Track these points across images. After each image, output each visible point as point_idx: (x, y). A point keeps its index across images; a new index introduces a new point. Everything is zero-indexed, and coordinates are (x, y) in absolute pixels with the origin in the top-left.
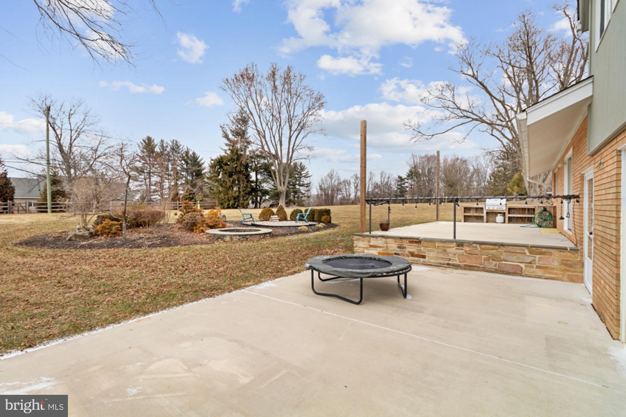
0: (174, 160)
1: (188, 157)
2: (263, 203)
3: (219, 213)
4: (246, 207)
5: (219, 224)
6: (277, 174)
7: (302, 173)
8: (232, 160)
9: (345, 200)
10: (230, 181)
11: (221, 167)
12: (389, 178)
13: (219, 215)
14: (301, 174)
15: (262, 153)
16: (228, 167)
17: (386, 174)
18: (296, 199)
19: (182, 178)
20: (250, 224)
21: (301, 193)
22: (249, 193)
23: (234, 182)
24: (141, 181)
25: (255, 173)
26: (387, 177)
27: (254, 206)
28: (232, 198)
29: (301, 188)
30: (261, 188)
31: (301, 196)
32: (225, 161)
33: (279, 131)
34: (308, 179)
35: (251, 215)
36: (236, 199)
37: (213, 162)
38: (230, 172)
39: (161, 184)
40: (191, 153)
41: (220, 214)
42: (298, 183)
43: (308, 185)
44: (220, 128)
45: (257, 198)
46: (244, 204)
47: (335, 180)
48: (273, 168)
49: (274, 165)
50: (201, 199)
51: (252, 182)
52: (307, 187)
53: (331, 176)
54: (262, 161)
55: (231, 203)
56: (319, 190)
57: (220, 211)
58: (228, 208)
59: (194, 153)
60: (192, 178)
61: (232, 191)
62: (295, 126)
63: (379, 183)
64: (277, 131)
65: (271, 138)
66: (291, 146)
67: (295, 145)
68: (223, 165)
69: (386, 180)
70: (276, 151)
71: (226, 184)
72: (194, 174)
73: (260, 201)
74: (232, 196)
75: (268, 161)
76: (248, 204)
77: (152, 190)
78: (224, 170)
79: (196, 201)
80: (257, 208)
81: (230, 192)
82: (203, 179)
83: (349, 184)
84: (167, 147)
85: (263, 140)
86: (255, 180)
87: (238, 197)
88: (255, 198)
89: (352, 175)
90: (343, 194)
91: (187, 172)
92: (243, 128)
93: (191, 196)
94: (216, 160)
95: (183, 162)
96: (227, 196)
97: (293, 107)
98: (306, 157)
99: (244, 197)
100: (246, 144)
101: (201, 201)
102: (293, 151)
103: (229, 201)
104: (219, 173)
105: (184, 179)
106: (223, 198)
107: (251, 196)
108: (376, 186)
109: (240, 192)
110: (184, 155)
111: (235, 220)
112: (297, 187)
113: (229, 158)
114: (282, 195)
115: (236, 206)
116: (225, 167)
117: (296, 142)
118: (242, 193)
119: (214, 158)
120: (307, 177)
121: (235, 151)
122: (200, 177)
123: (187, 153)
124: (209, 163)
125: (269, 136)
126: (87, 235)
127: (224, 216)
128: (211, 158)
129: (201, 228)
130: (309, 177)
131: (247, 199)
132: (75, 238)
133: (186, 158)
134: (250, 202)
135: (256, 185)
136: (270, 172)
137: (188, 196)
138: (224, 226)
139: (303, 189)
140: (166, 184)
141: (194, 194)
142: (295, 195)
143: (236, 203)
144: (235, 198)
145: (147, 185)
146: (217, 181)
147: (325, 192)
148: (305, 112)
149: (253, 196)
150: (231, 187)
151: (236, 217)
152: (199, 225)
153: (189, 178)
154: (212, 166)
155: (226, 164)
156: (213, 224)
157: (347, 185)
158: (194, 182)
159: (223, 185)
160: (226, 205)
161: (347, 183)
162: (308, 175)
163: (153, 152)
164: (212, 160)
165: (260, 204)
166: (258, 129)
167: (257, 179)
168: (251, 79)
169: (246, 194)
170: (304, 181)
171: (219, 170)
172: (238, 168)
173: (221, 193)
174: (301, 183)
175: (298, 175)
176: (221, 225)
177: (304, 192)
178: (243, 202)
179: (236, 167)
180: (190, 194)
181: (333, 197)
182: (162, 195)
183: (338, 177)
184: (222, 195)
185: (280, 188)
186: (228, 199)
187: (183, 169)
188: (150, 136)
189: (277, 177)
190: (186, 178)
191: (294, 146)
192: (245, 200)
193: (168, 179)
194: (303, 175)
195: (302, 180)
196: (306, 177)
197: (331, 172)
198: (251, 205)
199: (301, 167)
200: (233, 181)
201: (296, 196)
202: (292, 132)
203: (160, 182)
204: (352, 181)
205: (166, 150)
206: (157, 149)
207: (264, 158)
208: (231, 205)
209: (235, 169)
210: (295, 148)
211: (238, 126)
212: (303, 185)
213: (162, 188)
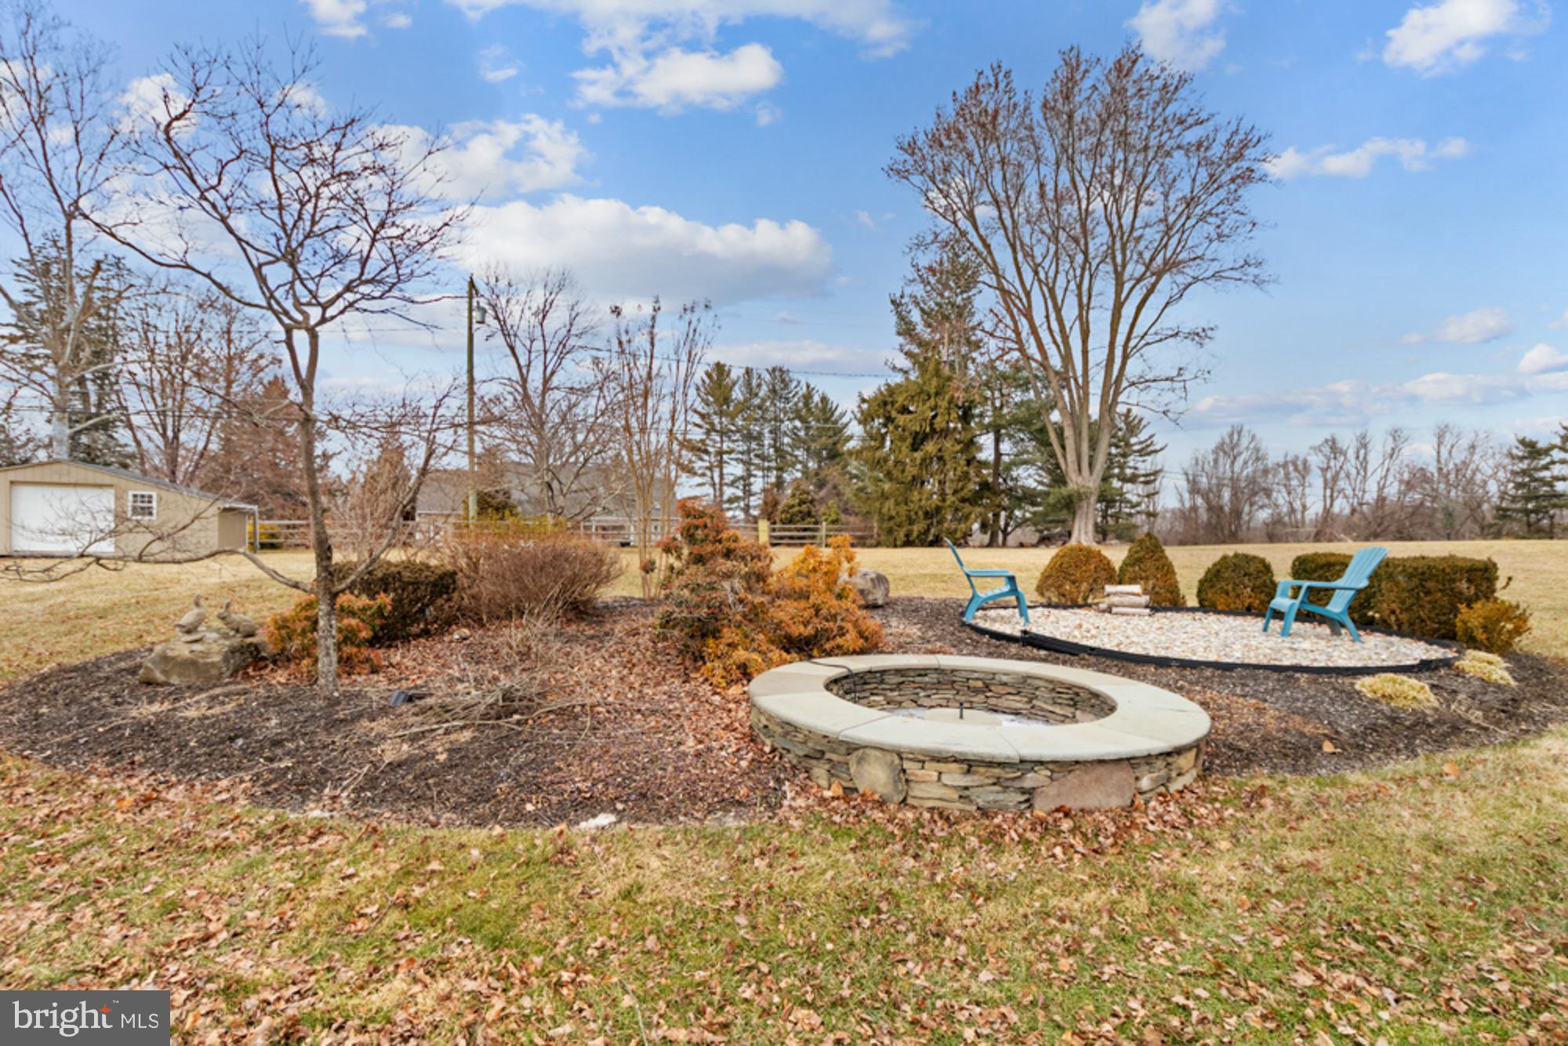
0: (776, 419)
1: (809, 410)
2: (1019, 531)
3: (846, 565)
4: (962, 541)
5: (842, 632)
6: (1068, 433)
7: (1133, 440)
8: (921, 394)
9: (1284, 525)
10: (913, 460)
11: (889, 420)
12: (1473, 447)
13: (844, 577)
14: (1128, 445)
15: (1018, 369)
16: (909, 417)
17: (1459, 436)
18: (1111, 521)
19: (793, 465)
20: (1018, 634)
21: (1128, 502)
22: (974, 500)
23: (925, 463)
24: (703, 475)
25: (991, 436)
26: (1465, 443)
27: (986, 538)
28: (920, 513)
29: (1128, 487)
30: (1011, 484)
31: (1127, 510)
32: (900, 400)
33: (1079, 287)
34: (1149, 459)
35: (1011, 579)
36: (932, 517)
37: (865, 406)
38: (917, 433)
39: (745, 480)
40: (816, 398)
41: (852, 573)
42: (1116, 471)
43: (1150, 478)
44: (892, 307)
45: (997, 516)
46: (955, 531)
47: (1246, 463)
48: (1055, 416)
49: (1060, 405)
50: (833, 517)
51: (984, 464)
52: (1147, 483)
53: (1228, 449)
54: (1017, 396)
55: (916, 529)
56: (1186, 496)
57: (850, 559)
58: (908, 543)
59: (824, 399)
60: (820, 467)
61: (920, 493)
62: (1134, 269)
63: (1432, 468)
64: (1073, 286)
65: (1047, 317)
66: (1120, 339)
67: (1134, 334)
68: (894, 414)
69: (1459, 456)
70: (1067, 358)
71: (903, 471)
72: (824, 453)
73: (1007, 525)
74: (921, 507)
75: (1038, 394)
76: (968, 534)
77: (725, 497)
78: (897, 427)
79: (816, 523)
80: (998, 546)
81: (915, 496)
82: (845, 466)
83: (1304, 470)
84: (759, 386)
85: (1024, 324)
86: (991, 458)
87: (938, 509)
88: (990, 515)
89: (1319, 441)
90: (1277, 506)
91: (808, 450)
92: (959, 300)
93: (804, 508)
94: (876, 398)
95: (798, 423)
96: (903, 509)
97: (1132, 204)
98: (1174, 373)
99: (957, 510)
100: (964, 350)
101: (834, 522)
102: (1126, 357)
103: (911, 522)
104: (883, 437)
105: (799, 466)
106: (893, 513)
107: (978, 510)
108: (1418, 478)
109: (943, 496)
110: (801, 405)
111: (928, 596)
112: (1116, 483)
113: (913, 390)
114: (1084, 504)
115: (931, 538)
116: (901, 419)
117: (1138, 323)
118: (950, 499)
119: (868, 393)
120: (1149, 454)
121: (931, 367)
122: (837, 460)
123: (808, 397)
124: (856, 410)
125: (1044, 313)
126: (217, 659)
127: (880, 580)
128: (860, 395)
129: (741, 655)
130: (1156, 451)
131: (967, 517)
132: (164, 672)
133: (804, 412)
134: (976, 526)
135: (997, 474)
136: (1043, 430)
137: (796, 509)
138: (870, 645)
139: (1133, 492)
140: (757, 484)
141: (812, 502)
142: (1107, 507)
143: (933, 531)
144: (928, 515)
145: (714, 485)
146: (878, 463)
147: (1207, 501)
148: (1172, 218)
149: (985, 507)
150: (918, 481)
151: (934, 577)
152: (729, 635)
153: (811, 464)
154: (865, 419)
155: (905, 410)
156: (809, 631)
157: (1293, 474)
158: (823, 474)
159: (895, 473)
160: (901, 535)
161: (1296, 469)
162: (1152, 448)
163: (727, 400)
164: (864, 401)
165: (1005, 533)
166: (1006, 286)
167: (998, 455)
168: (988, 127)
169: (963, 500)
170: (1139, 465)
171: (883, 431)
172: (939, 419)
173: (887, 498)
174: (1128, 472)
175: (1117, 447)
176: (850, 639)
177: (1135, 499)
178: (953, 527)
179: (934, 417)
180: (802, 502)
181: (1237, 513)
182: (747, 509)
183: (1257, 450)
184: (891, 503)
185: (1080, 480)
186: (909, 518)
187: (798, 442)
188: (722, 362)
189: (1070, 443)
190: (805, 466)
191: (1128, 339)
192: (960, 521)
193: (763, 469)
194: (1136, 448)
195: (1131, 464)
196: (1145, 451)
197: (1231, 436)
198: (978, 537)
199: (1128, 424)
200: (924, 460)
201: (1110, 512)
202: (1127, 287)
203: (742, 478)
204: (1316, 461)
205: (756, 395)
206: (737, 394)
207: (1025, 386)
208: (915, 534)
209: (932, 425)
210: (1132, 343)
211: (942, 296)
212: (1133, 479)
213: (748, 493)
